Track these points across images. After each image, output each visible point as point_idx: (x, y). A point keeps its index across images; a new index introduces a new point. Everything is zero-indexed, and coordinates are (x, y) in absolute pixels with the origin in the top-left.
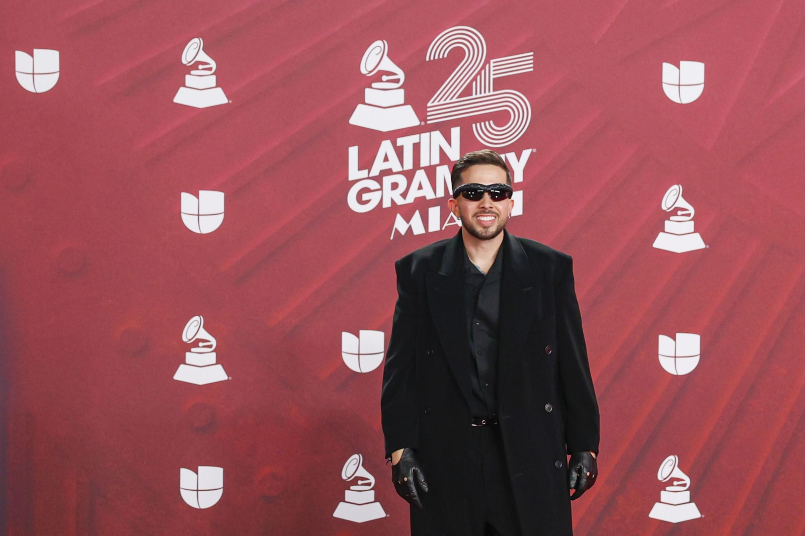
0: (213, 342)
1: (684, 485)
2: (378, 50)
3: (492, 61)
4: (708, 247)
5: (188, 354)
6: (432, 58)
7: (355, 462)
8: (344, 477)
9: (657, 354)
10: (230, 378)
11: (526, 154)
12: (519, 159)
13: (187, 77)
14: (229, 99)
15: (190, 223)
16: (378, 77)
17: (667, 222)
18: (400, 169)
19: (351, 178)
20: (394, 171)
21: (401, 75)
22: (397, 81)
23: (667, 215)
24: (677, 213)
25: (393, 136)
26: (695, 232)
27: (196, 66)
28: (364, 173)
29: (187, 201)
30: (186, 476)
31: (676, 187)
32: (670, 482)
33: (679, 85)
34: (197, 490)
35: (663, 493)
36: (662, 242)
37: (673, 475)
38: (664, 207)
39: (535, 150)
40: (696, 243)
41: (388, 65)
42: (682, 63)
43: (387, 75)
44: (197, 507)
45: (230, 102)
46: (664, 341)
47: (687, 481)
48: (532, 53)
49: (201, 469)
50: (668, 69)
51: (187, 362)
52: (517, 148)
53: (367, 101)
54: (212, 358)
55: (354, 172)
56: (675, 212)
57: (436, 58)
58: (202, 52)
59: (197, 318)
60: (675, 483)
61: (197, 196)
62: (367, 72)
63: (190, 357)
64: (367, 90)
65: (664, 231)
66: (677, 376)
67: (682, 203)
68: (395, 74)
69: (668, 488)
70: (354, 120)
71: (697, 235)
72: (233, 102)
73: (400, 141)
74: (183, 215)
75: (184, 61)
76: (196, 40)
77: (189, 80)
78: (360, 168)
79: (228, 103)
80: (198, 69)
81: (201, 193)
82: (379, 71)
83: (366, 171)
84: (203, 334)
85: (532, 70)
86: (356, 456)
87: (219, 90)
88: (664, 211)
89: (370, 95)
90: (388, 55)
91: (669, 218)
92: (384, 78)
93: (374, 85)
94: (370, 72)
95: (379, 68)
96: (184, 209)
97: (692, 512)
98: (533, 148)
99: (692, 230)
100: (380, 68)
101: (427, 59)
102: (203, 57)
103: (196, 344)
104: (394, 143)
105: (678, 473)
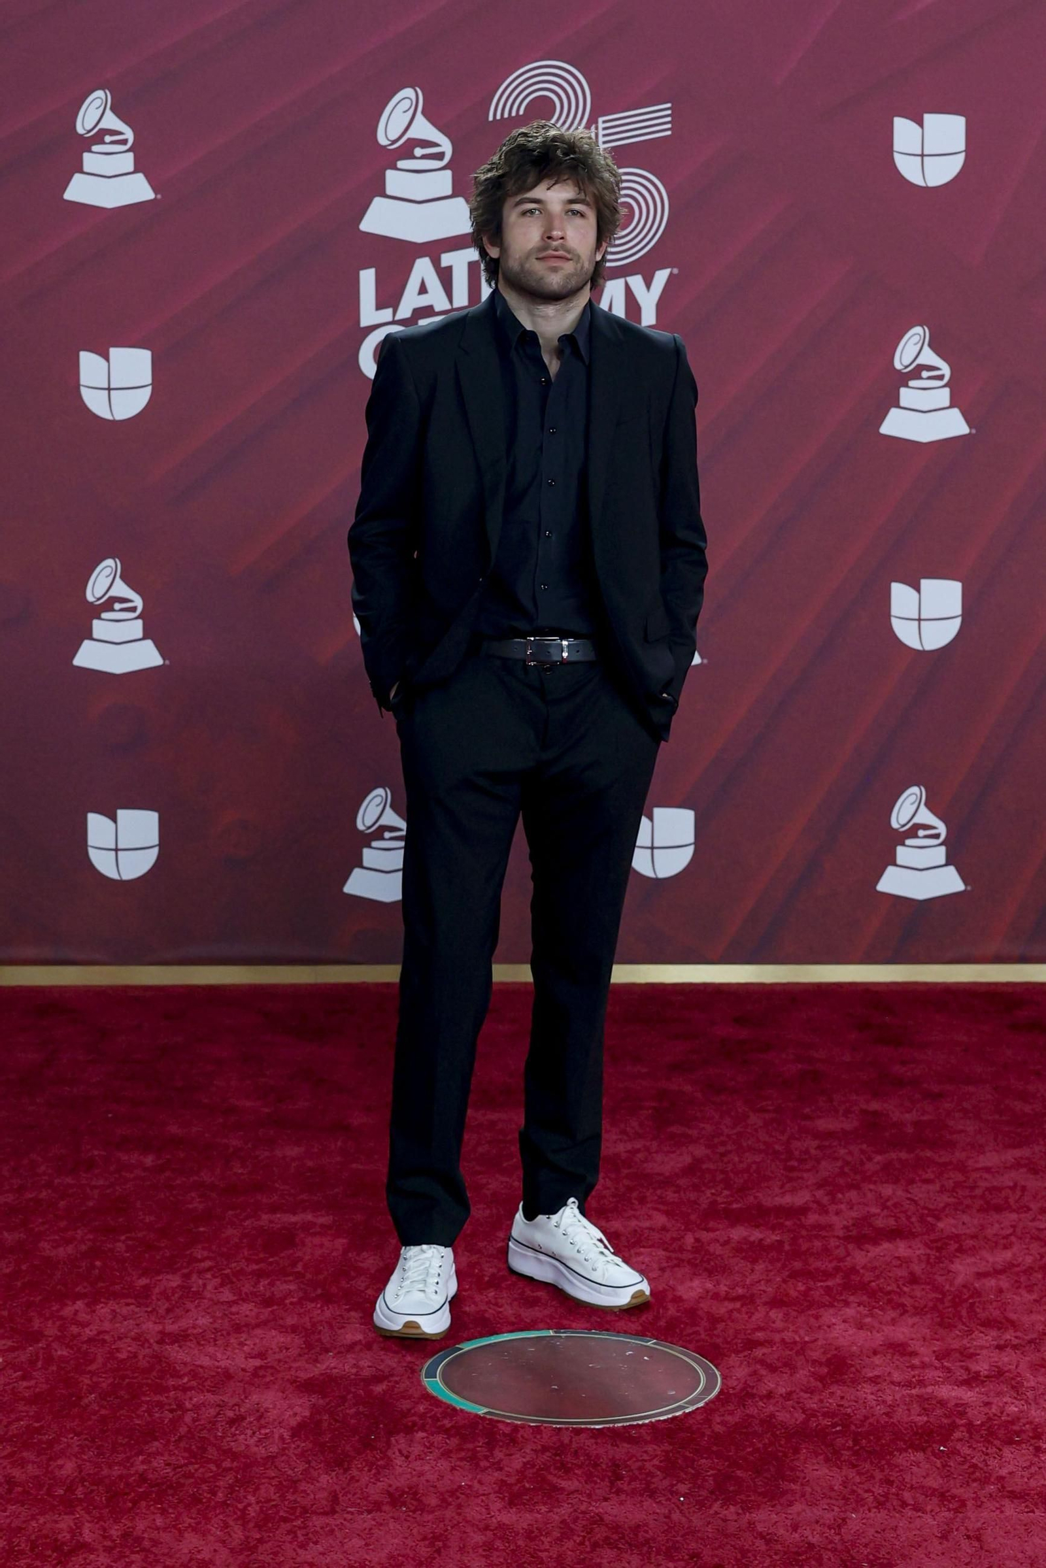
0: (138, 602)
1: (937, 836)
2: (407, 102)
3: (601, 120)
4: (974, 431)
5: (95, 622)
6: (498, 117)
7: (379, 802)
8: (360, 826)
9: (888, 615)
10: (167, 662)
11: (661, 277)
12: (648, 285)
13: (86, 156)
14: (155, 190)
15: (95, 402)
16: (407, 149)
17: (903, 391)
18: (448, 307)
19: (364, 323)
20: (437, 309)
21: (446, 146)
22: (440, 156)
23: (903, 379)
24: (920, 374)
25: (434, 249)
26: (951, 406)
27: (99, 136)
28: (386, 314)
29: (90, 365)
30: (97, 827)
31: (918, 330)
32: (913, 831)
33: (922, 155)
34: (116, 850)
35: (900, 849)
36: (895, 425)
37: (916, 820)
38: (898, 365)
39: (676, 271)
40: (954, 425)
41: (423, 129)
42: (928, 118)
43: (423, 147)
44: (118, 878)
45: (159, 196)
46: (900, 593)
47: (942, 829)
48: (669, 105)
49: (121, 813)
50: (903, 129)
51: (95, 635)
52: (645, 268)
53: (389, 192)
54: (137, 628)
55: (369, 314)
56: (917, 372)
57: (506, 115)
58: (109, 114)
59: (109, 562)
60: (921, 833)
61: (106, 357)
62: (389, 143)
63: (99, 628)
64: (390, 174)
65: (898, 406)
66: (923, 653)
67: (929, 357)
68: (436, 145)
69: (908, 842)
70: (367, 225)
71: (956, 412)
72: (162, 195)
73: (447, 259)
74: (83, 391)
75: (80, 130)
76: (99, 93)
77: (90, 161)
78: (380, 306)
79: (155, 199)
80: (103, 142)
81: (114, 352)
82: (409, 140)
83: (390, 311)
84: (121, 589)
85: (669, 133)
86: (380, 791)
87: (140, 177)
88: (899, 371)
89: (394, 181)
90: (424, 113)
91: (907, 384)
92: (418, 152)
93: (401, 164)
94: (394, 142)
95: (409, 135)
96: (84, 379)
97: (950, 882)
98: (672, 267)
99: (947, 403)
100: (411, 134)
101: (491, 118)
102: (111, 121)
103: (109, 604)
104: (436, 262)
105: (926, 816)
